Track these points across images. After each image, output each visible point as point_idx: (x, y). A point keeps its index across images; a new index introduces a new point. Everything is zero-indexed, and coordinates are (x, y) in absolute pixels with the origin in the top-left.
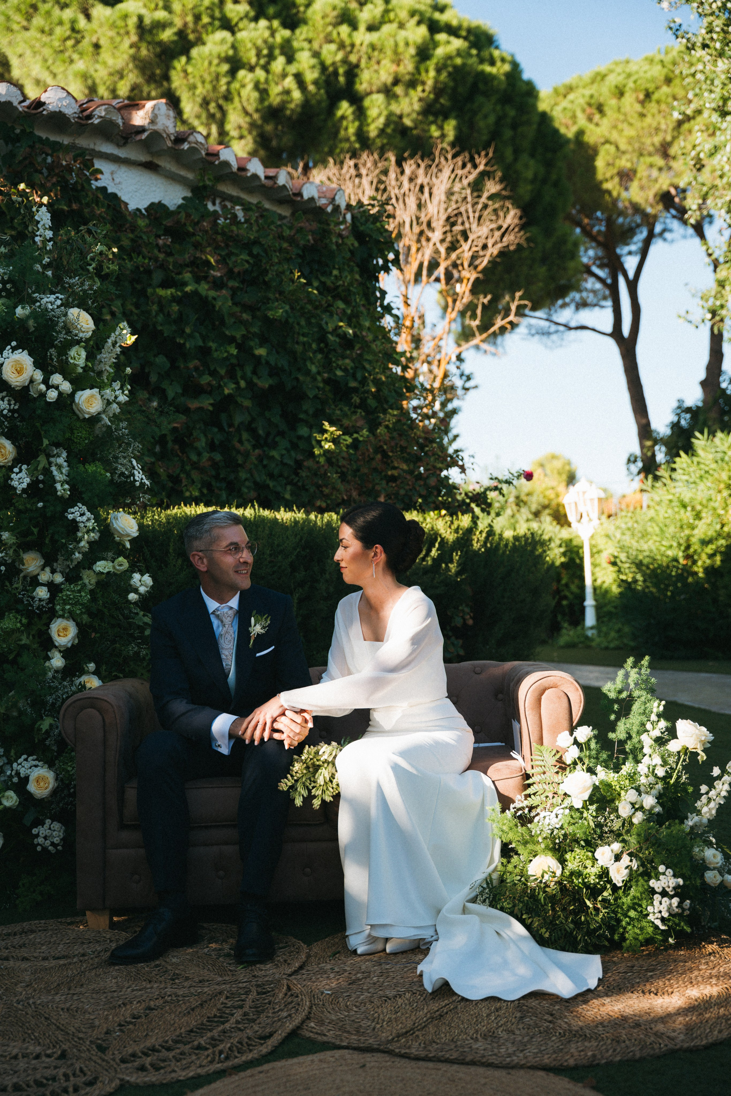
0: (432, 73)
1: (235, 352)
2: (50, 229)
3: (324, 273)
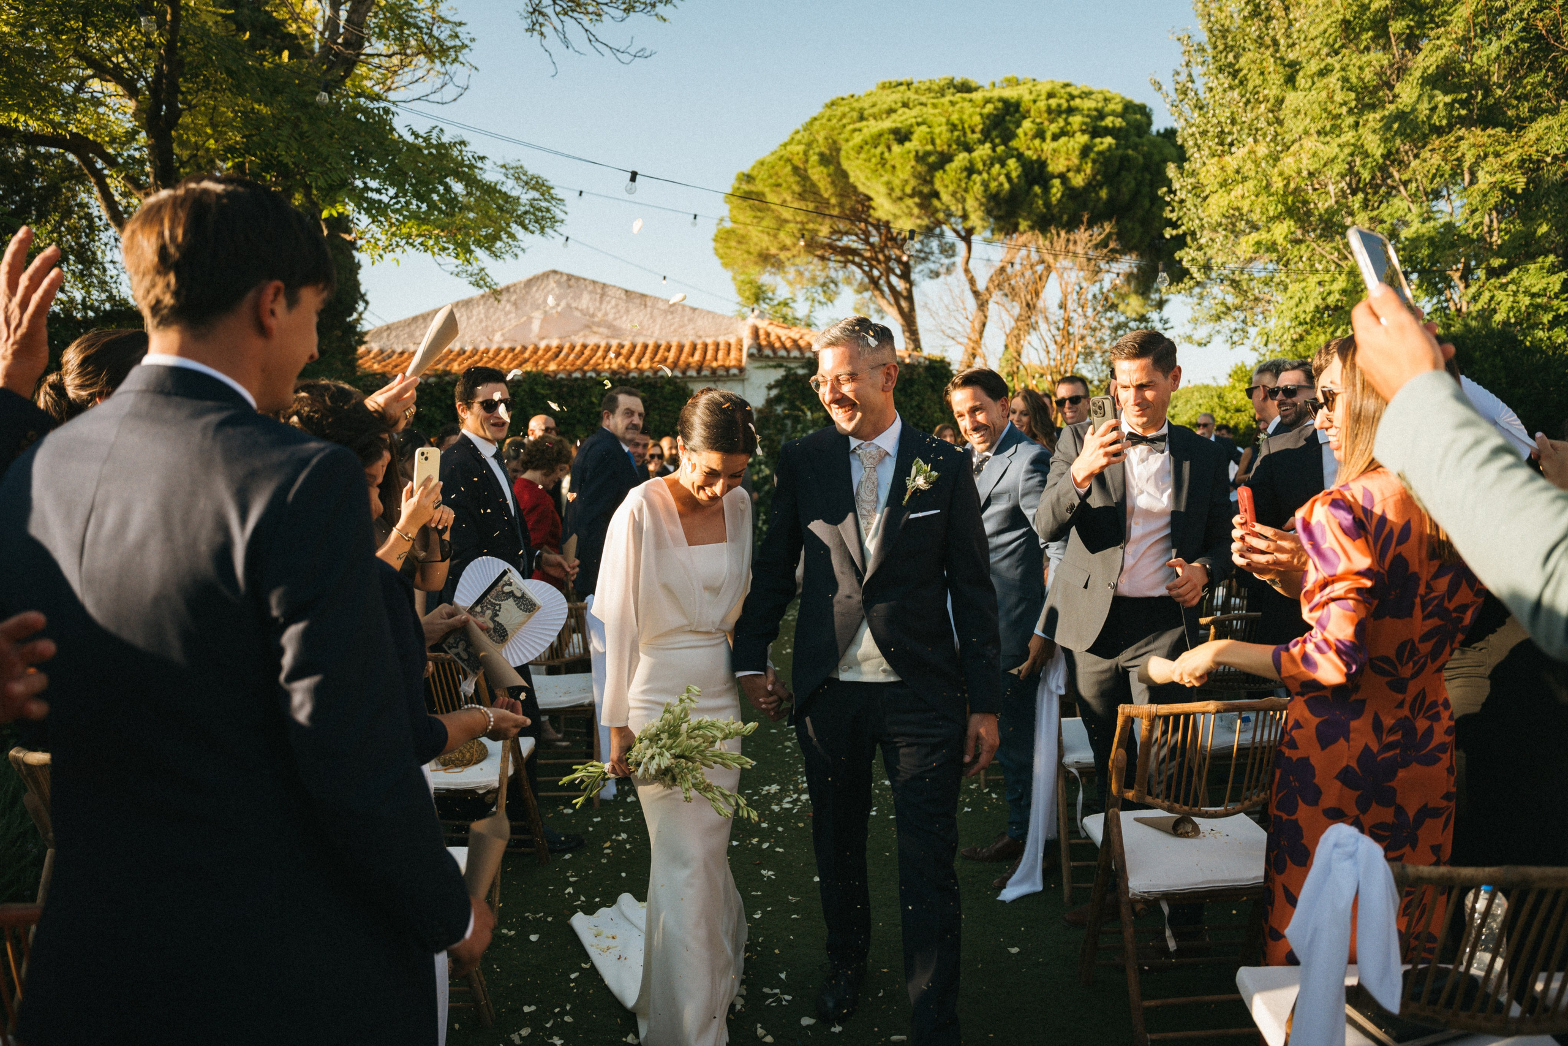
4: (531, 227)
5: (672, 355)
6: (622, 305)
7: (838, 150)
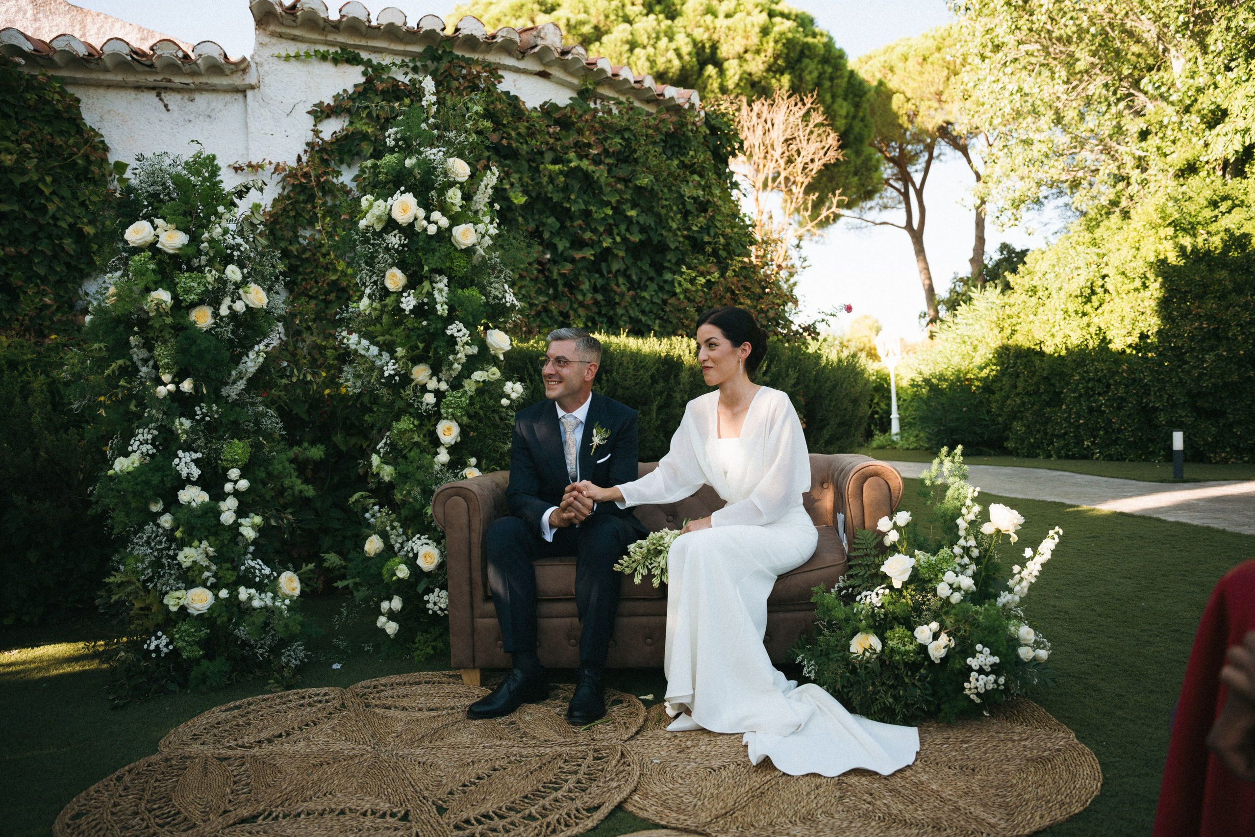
0: (772, 44)
1: (610, 212)
2: (434, 94)
3: (683, 154)
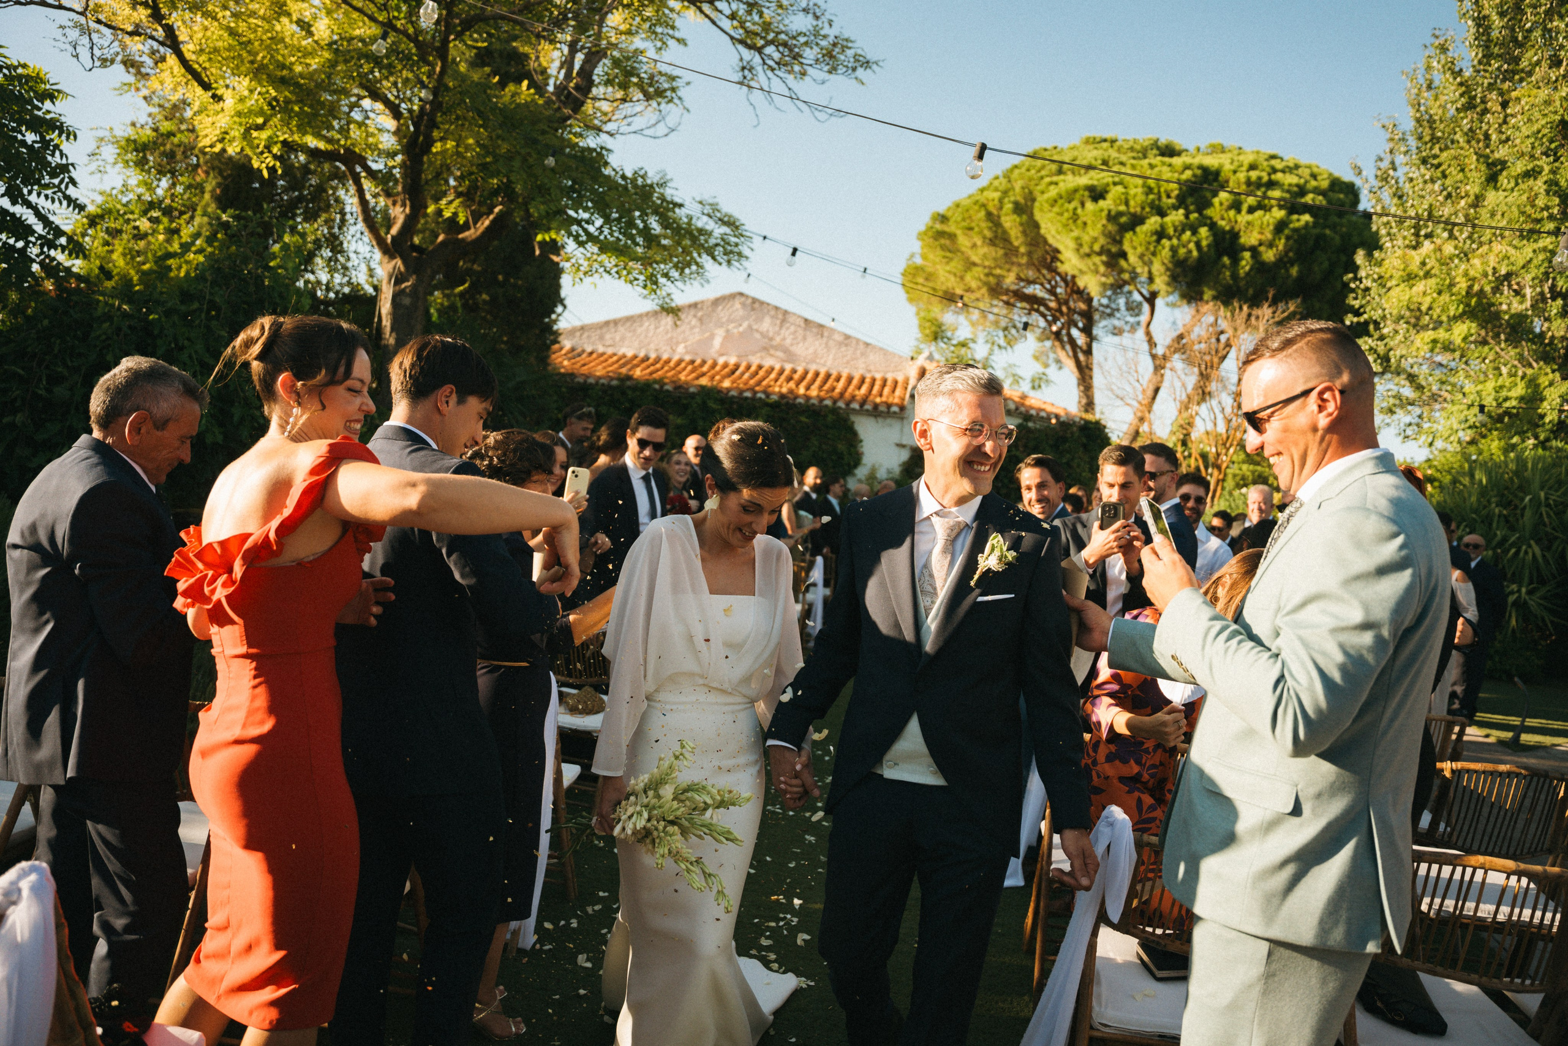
4: (718, 258)
5: (840, 386)
6: (801, 332)
7: (1034, 200)
